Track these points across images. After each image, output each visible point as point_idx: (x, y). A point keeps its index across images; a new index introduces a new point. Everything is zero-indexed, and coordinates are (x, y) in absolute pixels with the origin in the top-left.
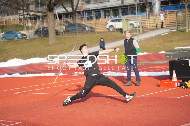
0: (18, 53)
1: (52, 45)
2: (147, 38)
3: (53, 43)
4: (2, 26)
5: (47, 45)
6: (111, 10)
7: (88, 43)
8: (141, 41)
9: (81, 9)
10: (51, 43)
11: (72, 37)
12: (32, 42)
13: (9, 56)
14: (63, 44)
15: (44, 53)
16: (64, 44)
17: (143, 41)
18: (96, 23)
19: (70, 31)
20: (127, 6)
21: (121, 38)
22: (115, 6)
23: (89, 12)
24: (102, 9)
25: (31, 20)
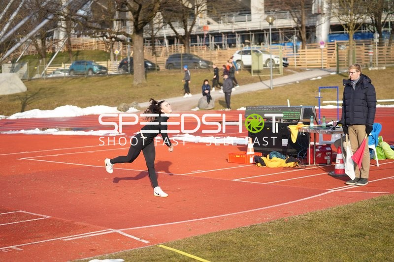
0: (81, 96)
1: (138, 87)
2: (286, 84)
3: (139, 84)
4: (76, 53)
5: (131, 86)
6: (252, 35)
7: (194, 86)
8: (276, 88)
9: (204, 30)
10: (137, 83)
11: (173, 76)
12: (111, 79)
13: (68, 100)
14: (155, 86)
15: (122, 98)
16: (158, 85)
17: (278, 87)
18: (220, 55)
19: (173, 65)
20: (278, 29)
21: (247, 80)
22: (259, 28)
23: (217, 36)
24: (238, 32)
25: (123, 44)
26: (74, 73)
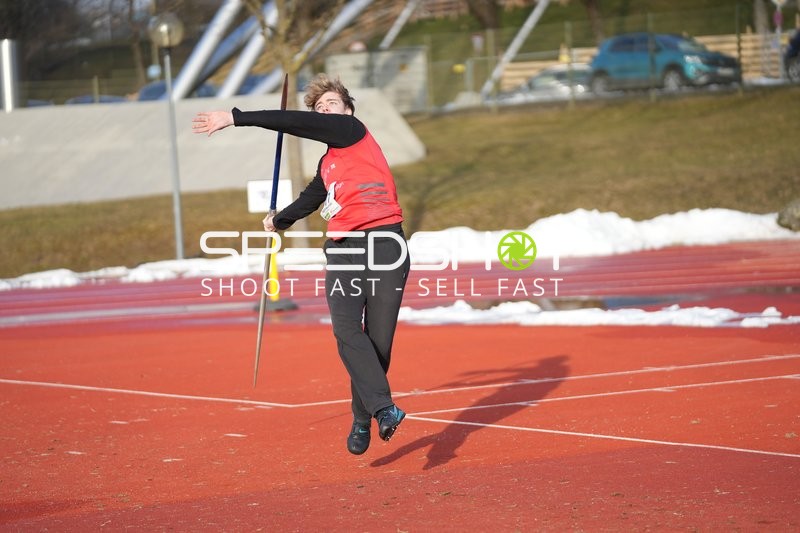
26: (609, 83)
